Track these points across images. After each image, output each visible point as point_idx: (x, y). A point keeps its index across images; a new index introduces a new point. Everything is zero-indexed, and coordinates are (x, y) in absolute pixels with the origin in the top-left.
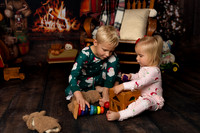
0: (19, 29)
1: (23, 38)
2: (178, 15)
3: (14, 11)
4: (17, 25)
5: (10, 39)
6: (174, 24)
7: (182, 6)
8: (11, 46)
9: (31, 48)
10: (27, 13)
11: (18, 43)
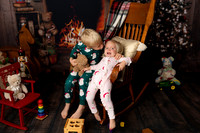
0: (49, 44)
1: (52, 51)
2: (186, 32)
3: (45, 31)
4: (47, 41)
5: (43, 52)
6: (181, 40)
7: (191, 23)
8: (44, 57)
9: (58, 59)
10: (55, 32)
11: (49, 55)
